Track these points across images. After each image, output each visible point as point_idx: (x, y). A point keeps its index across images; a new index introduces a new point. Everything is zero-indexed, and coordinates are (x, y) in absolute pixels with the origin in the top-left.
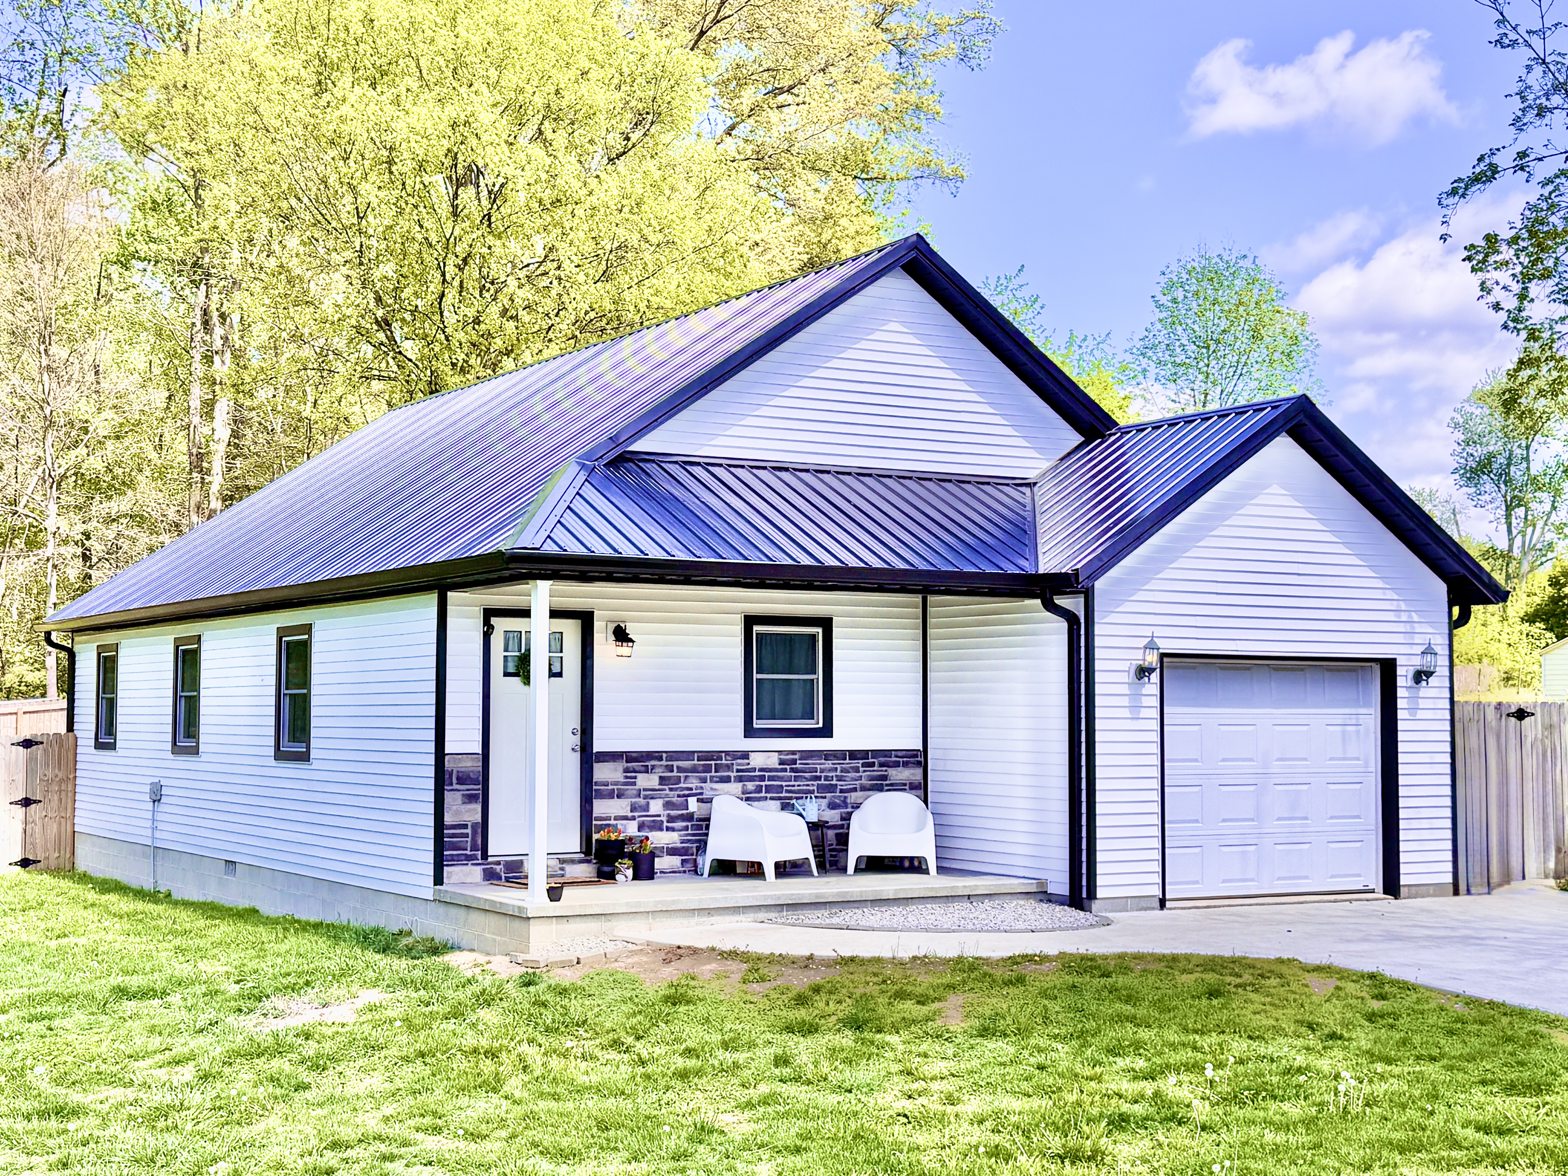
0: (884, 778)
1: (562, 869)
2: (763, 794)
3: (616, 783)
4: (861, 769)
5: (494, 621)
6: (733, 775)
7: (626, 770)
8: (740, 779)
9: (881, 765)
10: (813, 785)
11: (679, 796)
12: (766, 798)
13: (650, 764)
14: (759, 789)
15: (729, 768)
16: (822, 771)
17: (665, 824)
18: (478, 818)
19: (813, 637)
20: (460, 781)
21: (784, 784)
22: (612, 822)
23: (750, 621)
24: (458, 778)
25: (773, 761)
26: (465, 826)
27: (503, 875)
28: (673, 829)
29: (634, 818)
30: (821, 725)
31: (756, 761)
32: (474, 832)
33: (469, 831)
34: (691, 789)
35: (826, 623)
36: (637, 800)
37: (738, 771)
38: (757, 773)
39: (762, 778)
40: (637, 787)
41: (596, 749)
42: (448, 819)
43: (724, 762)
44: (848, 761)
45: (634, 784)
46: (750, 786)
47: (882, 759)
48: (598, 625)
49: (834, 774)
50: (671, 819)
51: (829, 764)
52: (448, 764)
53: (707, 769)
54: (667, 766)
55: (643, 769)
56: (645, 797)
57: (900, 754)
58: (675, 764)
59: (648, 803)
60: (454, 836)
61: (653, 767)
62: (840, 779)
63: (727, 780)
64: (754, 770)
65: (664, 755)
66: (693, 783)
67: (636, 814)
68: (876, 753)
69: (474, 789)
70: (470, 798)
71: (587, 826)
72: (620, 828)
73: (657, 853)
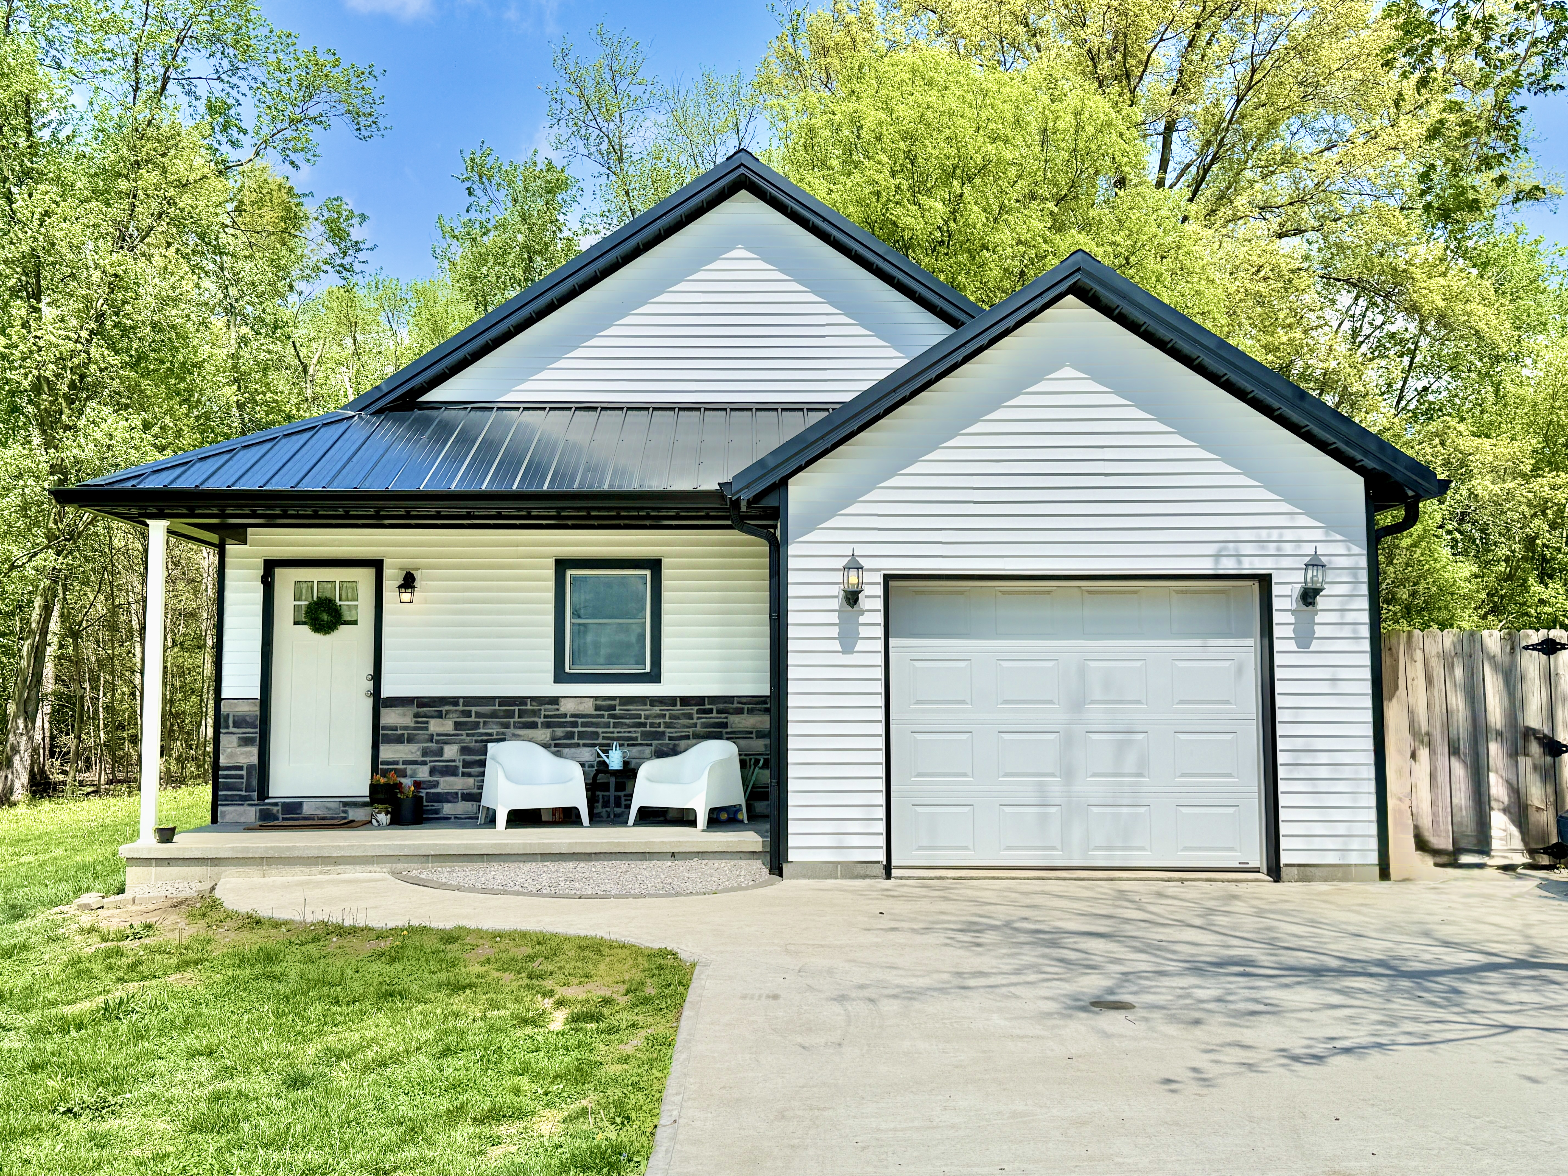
0: (725, 725)
1: (345, 812)
2: (576, 741)
3: (405, 728)
4: (695, 716)
5: (279, 572)
6: (540, 721)
7: (416, 715)
8: (548, 725)
9: (719, 712)
10: (637, 732)
11: (476, 741)
12: (578, 745)
13: (444, 709)
14: (570, 736)
15: (535, 713)
16: (647, 717)
17: (461, 769)
18: (254, 760)
19: (641, 580)
20: (236, 725)
21: (600, 730)
22: (401, 766)
23: (562, 565)
24: (234, 722)
25: (588, 707)
26: (240, 768)
27: (280, 816)
28: (469, 775)
29: (424, 763)
30: (648, 669)
31: (567, 707)
32: (249, 773)
33: (244, 773)
34: (491, 735)
35: (654, 565)
36: (430, 744)
37: (545, 717)
38: (568, 719)
39: (574, 724)
40: (429, 732)
41: (384, 694)
42: (223, 761)
43: (529, 707)
44: (678, 707)
45: (427, 729)
46: (560, 732)
47: (721, 706)
48: (387, 572)
49: (662, 721)
50: (466, 764)
51: (657, 710)
52: (225, 708)
53: (510, 714)
54: (463, 712)
55: (436, 714)
56: (437, 742)
57: (744, 700)
58: (474, 709)
59: (442, 749)
60: (227, 777)
61: (447, 712)
62: (668, 726)
63: (533, 726)
64: (565, 716)
65: (461, 701)
66: (494, 730)
67: (427, 759)
68: (713, 699)
69: (253, 732)
70: (246, 741)
71: (375, 769)
72: (409, 772)
73: (450, 798)
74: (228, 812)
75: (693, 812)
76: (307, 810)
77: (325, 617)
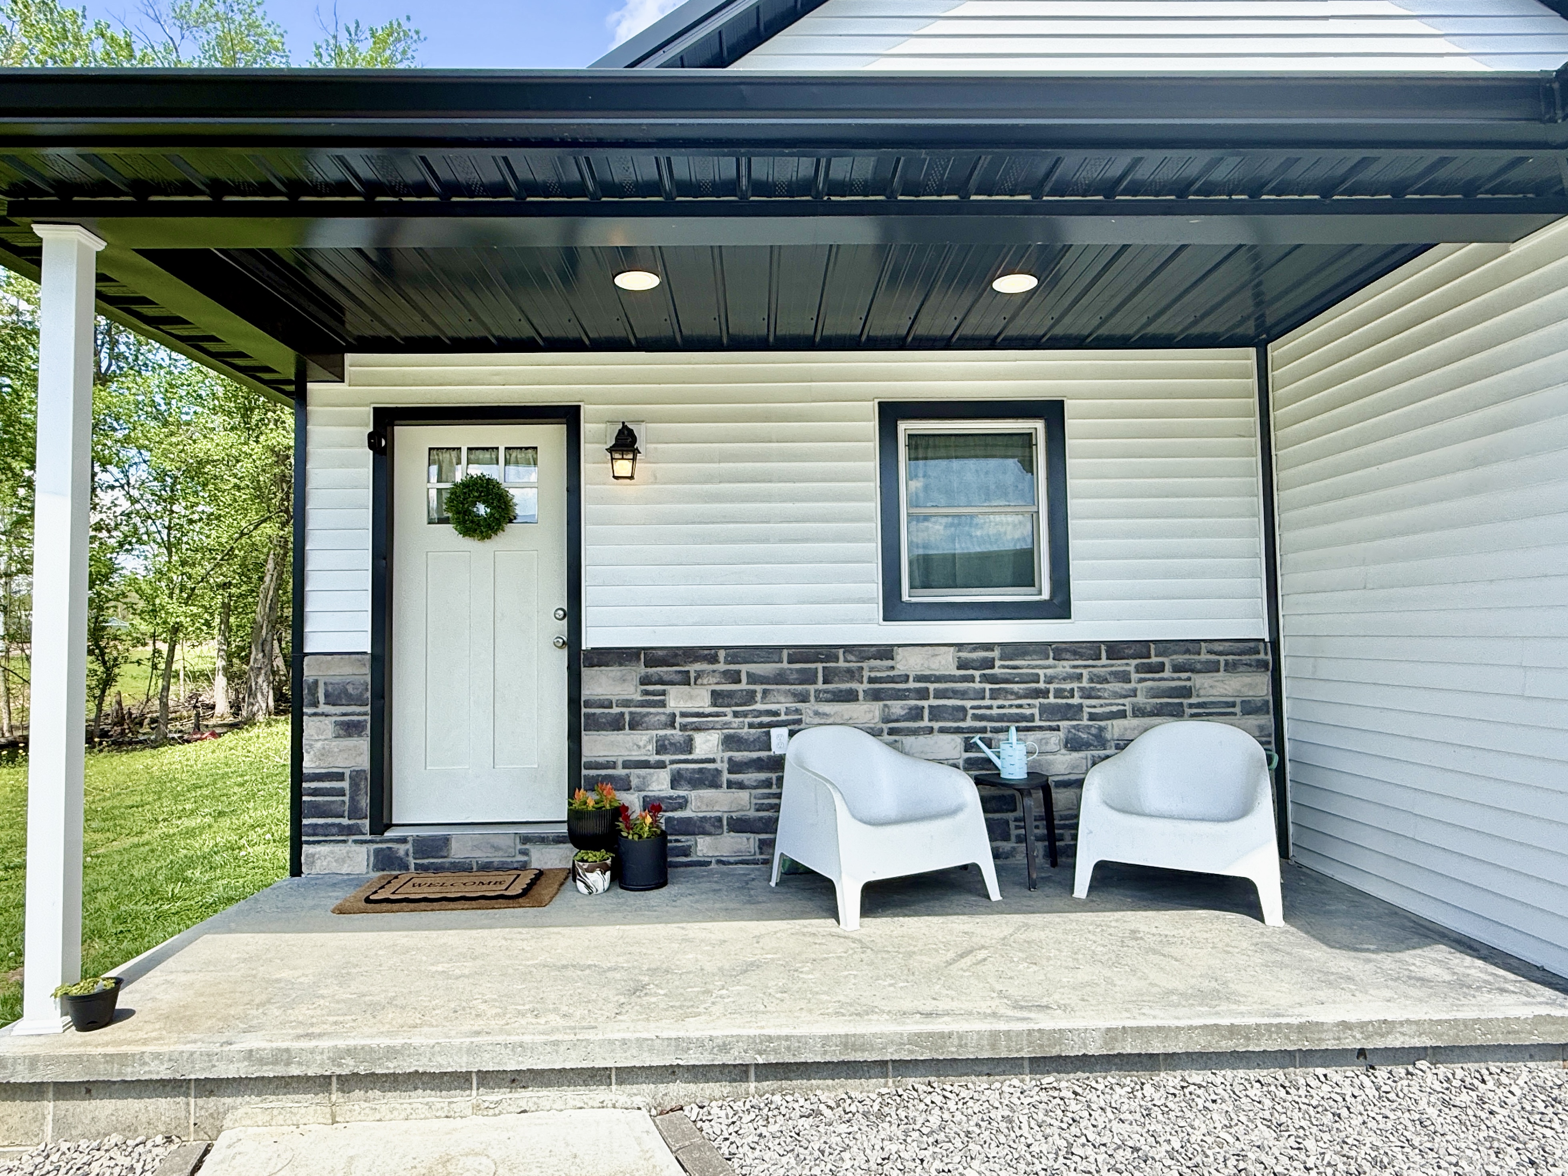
0: (1187, 692)
1: (525, 853)
2: (926, 723)
3: (626, 703)
4: (1134, 676)
5: (398, 430)
6: (861, 688)
7: (645, 681)
8: (876, 696)
9: (1177, 669)
10: (1032, 708)
11: (751, 726)
12: (931, 730)
13: (693, 668)
14: (916, 714)
15: (852, 675)
16: (1050, 680)
17: (726, 776)
18: (364, 762)
19: (1027, 439)
20: (331, 700)
21: (968, 704)
22: (620, 772)
23: (892, 412)
24: (327, 696)
25: (946, 664)
26: (340, 777)
27: (412, 862)
28: (741, 786)
29: (661, 765)
30: (1046, 595)
31: (909, 663)
32: (355, 785)
33: (345, 785)
34: (776, 714)
35: (1051, 412)
36: (669, 732)
37: (871, 680)
38: (912, 685)
39: (923, 694)
40: (668, 710)
41: (590, 640)
42: (309, 765)
43: (841, 664)
44: (1104, 661)
45: (663, 704)
46: (898, 707)
47: (1180, 658)
48: (587, 428)
49: (1075, 685)
50: (735, 767)
51: (1065, 667)
52: (310, 672)
53: (809, 678)
54: (725, 673)
55: (678, 678)
56: (684, 728)
57: (1217, 647)
58: (744, 668)
59: (691, 740)
60: (315, 792)
61: (699, 675)
62: (1088, 694)
63: (850, 697)
64: (906, 678)
65: (722, 654)
66: (781, 704)
67: (666, 758)
68: (1165, 646)
69: (362, 713)
70: (349, 729)
71: (575, 782)
72: (634, 782)
73: (708, 827)
75: (1253, 884)
76: (458, 851)
77: (482, 509)
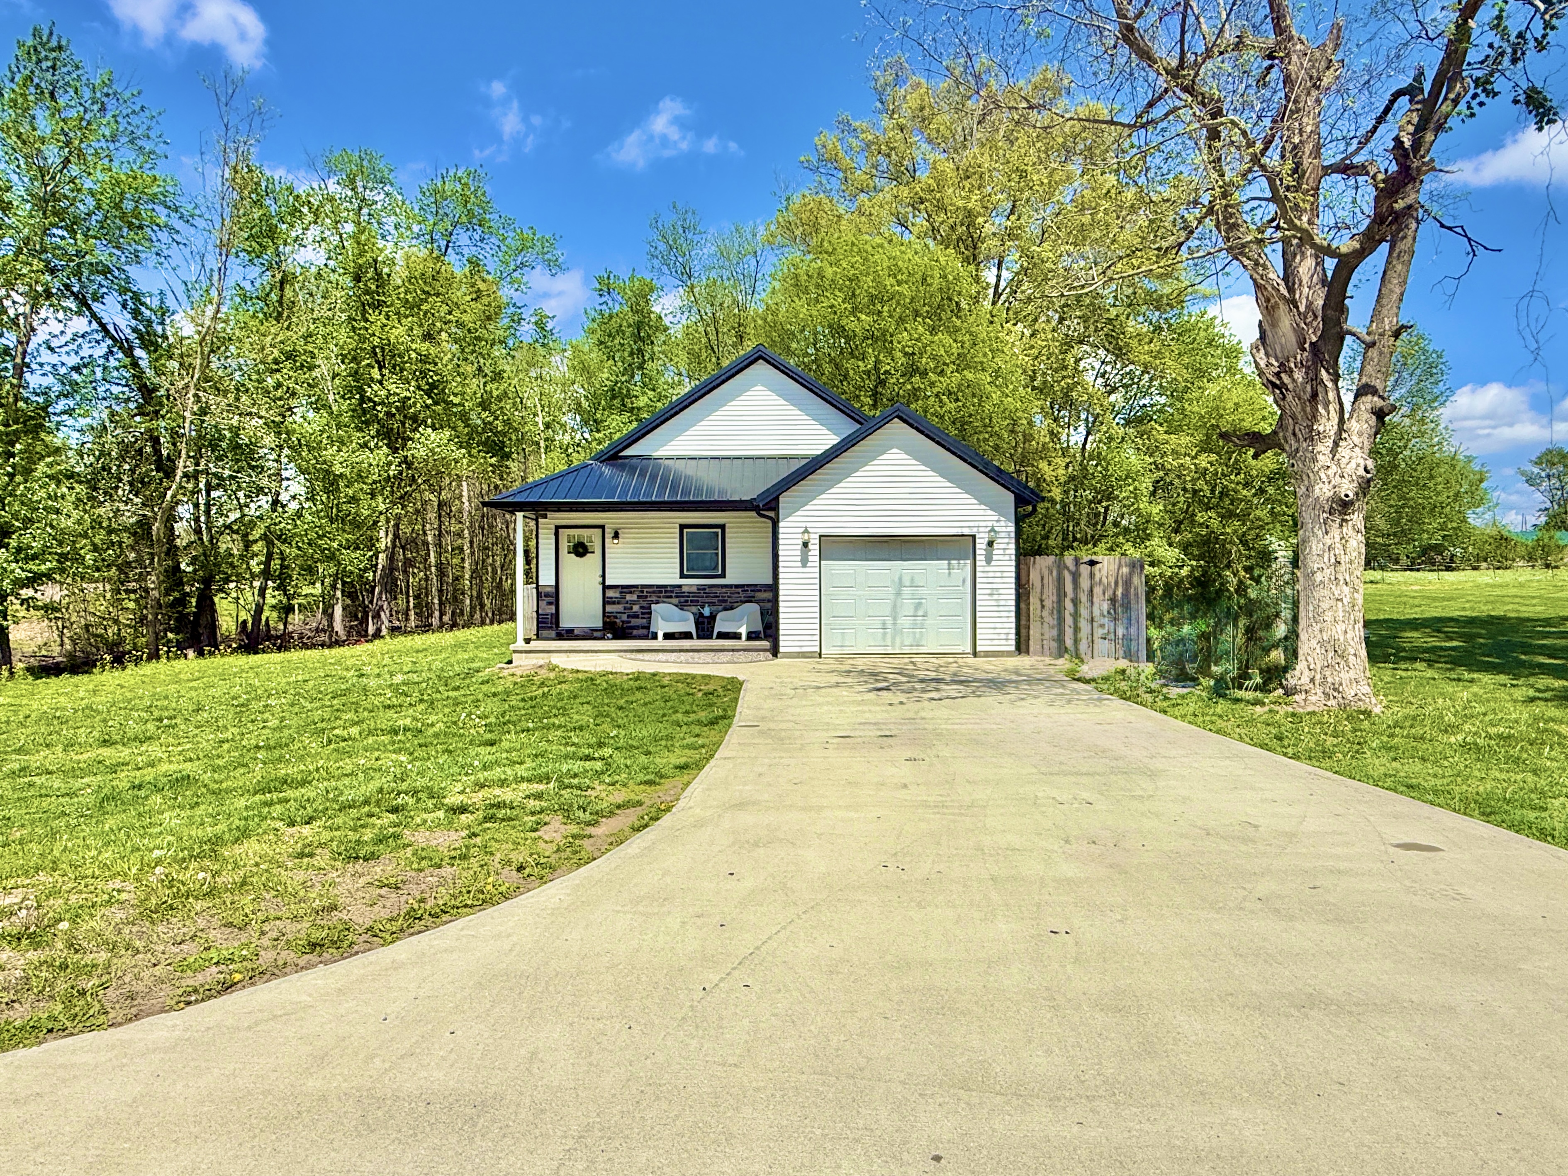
1: (592, 630)
2: (689, 604)
3: (616, 598)
4: (741, 593)
5: (560, 530)
7: (621, 593)
8: (677, 597)
9: (751, 591)
11: (647, 604)
14: (687, 601)
15: (672, 592)
16: (720, 593)
17: (641, 616)
18: (554, 611)
19: (717, 534)
20: (547, 596)
21: (700, 599)
22: (615, 614)
23: (682, 527)
25: (694, 589)
26: (549, 615)
27: (565, 634)
28: (645, 618)
29: (625, 613)
30: (720, 573)
31: (685, 589)
32: (552, 617)
33: (550, 617)
34: (653, 601)
35: (723, 527)
39: (689, 597)
40: (626, 600)
41: (607, 583)
42: (542, 611)
43: (669, 589)
44: (733, 589)
45: (625, 598)
46: (682, 599)
47: (752, 589)
48: (607, 530)
49: (726, 595)
50: (643, 613)
51: (724, 590)
52: (541, 590)
53: (661, 592)
54: (640, 591)
55: (629, 592)
56: (630, 604)
57: (760, 586)
58: (645, 590)
61: (634, 591)
62: (729, 597)
63: (671, 597)
64: (685, 593)
65: (640, 586)
67: (626, 611)
68: (748, 586)
69: (553, 600)
70: (550, 603)
71: (604, 616)
72: (619, 617)
73: (637, 627)
74: (544, 633)
75: (740, 634)
76: (576, 632)
77: (581, 550)
